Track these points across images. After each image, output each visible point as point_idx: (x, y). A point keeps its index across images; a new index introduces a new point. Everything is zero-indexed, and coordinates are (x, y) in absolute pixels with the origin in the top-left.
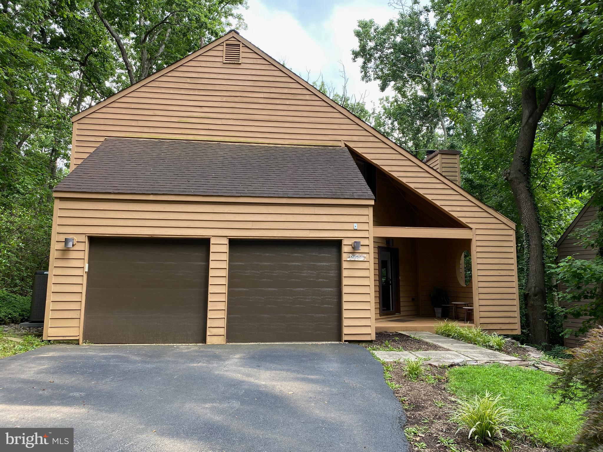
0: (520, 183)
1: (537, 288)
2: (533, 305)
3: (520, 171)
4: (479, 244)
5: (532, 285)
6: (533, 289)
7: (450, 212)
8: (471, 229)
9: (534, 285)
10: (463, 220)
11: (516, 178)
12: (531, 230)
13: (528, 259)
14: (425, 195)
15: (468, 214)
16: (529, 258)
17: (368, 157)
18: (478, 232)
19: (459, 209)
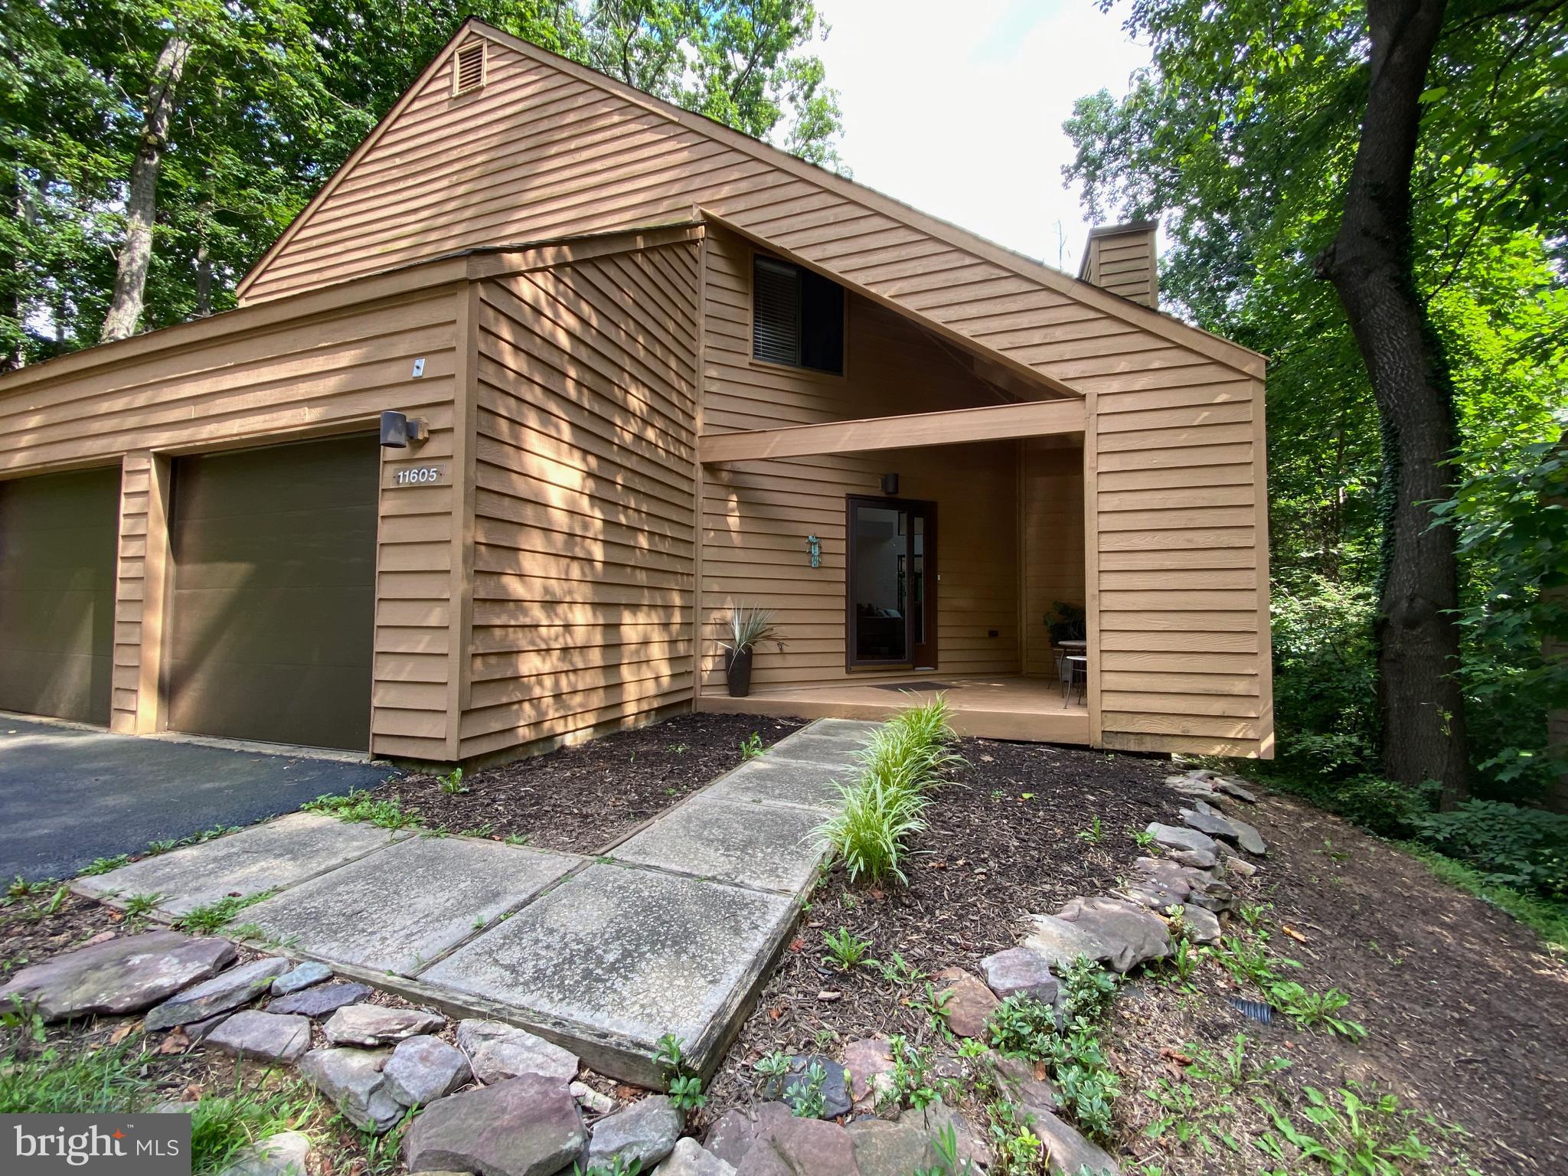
0: (1368, 273)
1: (1419, 602)
2: (1401, 655)
3: (1366, 233)
4: (1107, 444)
5: (1401, 590)
6: (1404, 604)
7: (1006, 354)
8: (1083, 397)
9: (1408, 592)
10: (1053, 373)
11: (1355, 260)
12: (1407, 416)
13: (1393, 510)
14: (924, 314)
15: (1067, 350)
16: (1395, 506)
17: (760, 233)
18: (1107, 405)
19: (1037, 337)
